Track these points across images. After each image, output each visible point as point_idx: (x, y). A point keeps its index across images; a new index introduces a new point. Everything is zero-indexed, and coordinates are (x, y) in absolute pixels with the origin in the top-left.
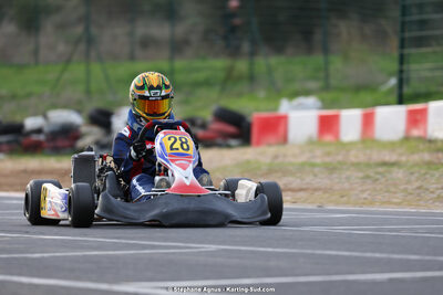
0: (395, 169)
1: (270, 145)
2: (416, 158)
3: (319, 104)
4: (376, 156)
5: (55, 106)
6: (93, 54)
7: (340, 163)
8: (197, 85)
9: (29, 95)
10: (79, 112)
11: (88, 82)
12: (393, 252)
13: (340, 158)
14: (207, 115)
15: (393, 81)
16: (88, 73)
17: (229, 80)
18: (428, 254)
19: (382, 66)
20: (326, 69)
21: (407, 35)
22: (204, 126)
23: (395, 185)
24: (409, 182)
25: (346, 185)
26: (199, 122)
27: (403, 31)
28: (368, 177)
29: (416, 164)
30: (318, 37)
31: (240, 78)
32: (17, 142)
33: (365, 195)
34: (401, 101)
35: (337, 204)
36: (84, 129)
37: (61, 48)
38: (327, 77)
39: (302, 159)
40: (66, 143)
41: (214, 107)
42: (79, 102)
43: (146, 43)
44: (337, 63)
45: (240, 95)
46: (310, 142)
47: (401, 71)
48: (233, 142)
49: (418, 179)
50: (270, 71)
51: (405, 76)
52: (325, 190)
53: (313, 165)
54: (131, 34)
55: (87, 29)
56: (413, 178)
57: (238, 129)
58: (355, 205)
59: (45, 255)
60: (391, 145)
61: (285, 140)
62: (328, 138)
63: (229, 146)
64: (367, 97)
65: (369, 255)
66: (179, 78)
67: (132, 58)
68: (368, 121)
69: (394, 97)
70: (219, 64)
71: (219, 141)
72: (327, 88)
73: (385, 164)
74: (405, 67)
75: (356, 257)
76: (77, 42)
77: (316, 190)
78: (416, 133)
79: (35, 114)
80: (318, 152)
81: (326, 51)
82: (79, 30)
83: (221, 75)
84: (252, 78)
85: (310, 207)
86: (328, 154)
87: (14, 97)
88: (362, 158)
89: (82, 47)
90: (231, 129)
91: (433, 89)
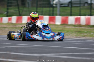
19: (4, 10)
28: (1, 30)
29: (10, 27)
34: (7, 16)
47: (7, 11)
68: (1, 20)
73: (4, 27)
78: (10, 22)
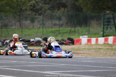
0: (101, 50)
1: (78, 45)
2: (106, 48)
3: (88, 37)
4: (98, 47)
5: (36, 37)
6: (44, 27)
8: (64, 33)
9: (32, 35)
10: (41, 38)
11: (43, 32)
12: (98, 66)
13: (91, 47)
14: (66, 39)
15: (102, 33)
16: (43, 30)
17: (70, 32)
18: (105, 66)
20: (89, 30)
21: (104, 24)
22: (65, 41)
23: (101, 53)
24: (104, 52)
25: (92, 53)
26: (64, 40)
27: (104, 23)
28: (96, 51)
29: (105, 49)
30: (88, 24)
31: (73, 32)
32: (29, 44)
33: (95, 55)
35: (89, 56)
36: (42, 41)
37: (38, 25)
38: (89, 32)
39: (84, 48)
40: (38, 44)
41: (67, 37)
42: (41, 36)
43: (55, 25)
44: (91, 29)
45: (72, 35)
46: (86, 44)
47: (103, 31)
48: (71, 44)
49: (106, 52)
51: (104, 32)
52: (87, 54)
53: (86, 49)
54: (52, 23)
55: (43, 22)
56: (105, 51)
57: (72, 42)
58: (93, 56)
59: (31, 66)
60: (101, 45)
61: (81, 44)
62: (89, 43)
63: (70, 45)
64: (97, 36)
65: (93, 66)
66: (60, 31)
67: (52, 28)
68: (97, 40)
69: (102, 36)
71: (68, 44)
72: (89, 34)
73: (100, 49)
74: (104, 30)
75: (91, 67)
76: (41, 24)
78: (106, 43)
79: (33, 39)
80: (87, 46)
81: (89, 27)
82: (42, 22)
83: (69, 31)
84: (75, 32)
85: (84, 57)
87: (29, 35)
88: (95, 47)
89: (42, 25)
90: (71, 42)
91: (110, 34)
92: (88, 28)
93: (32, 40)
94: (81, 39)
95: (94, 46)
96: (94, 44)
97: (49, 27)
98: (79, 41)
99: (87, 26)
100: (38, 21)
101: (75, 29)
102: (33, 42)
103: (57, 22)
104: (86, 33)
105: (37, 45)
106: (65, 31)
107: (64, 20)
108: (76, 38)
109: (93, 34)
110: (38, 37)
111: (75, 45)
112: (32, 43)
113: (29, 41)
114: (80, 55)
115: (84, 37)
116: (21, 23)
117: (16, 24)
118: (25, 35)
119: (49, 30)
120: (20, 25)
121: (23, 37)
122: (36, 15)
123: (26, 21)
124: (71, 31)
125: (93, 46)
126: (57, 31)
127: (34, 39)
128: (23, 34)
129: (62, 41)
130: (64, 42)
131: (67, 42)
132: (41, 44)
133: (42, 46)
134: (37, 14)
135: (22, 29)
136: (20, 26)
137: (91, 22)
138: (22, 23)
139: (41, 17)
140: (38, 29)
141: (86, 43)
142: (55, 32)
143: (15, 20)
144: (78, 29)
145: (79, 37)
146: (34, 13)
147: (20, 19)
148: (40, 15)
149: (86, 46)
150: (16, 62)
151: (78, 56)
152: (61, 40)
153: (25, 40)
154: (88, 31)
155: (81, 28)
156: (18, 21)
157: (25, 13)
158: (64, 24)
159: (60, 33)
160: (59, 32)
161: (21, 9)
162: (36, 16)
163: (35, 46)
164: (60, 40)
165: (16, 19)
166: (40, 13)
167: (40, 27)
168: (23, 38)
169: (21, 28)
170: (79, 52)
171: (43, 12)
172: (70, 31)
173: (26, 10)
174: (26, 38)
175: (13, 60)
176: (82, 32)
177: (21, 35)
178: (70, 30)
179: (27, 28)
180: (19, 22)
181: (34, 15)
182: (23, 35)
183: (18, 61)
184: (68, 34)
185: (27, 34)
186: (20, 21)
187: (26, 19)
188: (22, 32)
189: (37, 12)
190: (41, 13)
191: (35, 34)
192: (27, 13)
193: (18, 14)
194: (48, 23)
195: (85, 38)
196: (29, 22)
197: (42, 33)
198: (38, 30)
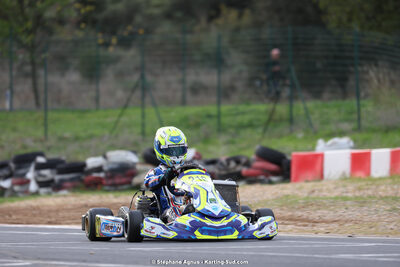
1: (307, 181)
3: (352, 144)
5: (114, 147)
6: (148, 100)
7: (370, 197)
8: (242, 127)
9: (91, 137)
10: (135, 152)
11: (143, 125)
13: (370, 192)
14: (251, 154)
16: (143, 116)
20: (359, 111)
22: (248, 164)
25: (375, 217)
26: (244, 160)
30: (352, 82)
32: (79, 179)
33: (392, 226)
35: (366, 234)
36: (139, 167)
37: (120, 94)
38: (359, 119)
39: (336, 194)
40: (123, 180)
41: (257, 147)
42: (135, 144)
43: (197, 89)
44: (368, 106)
45: (280, 136)
46: (344, 178)
48: (274, 179)
50: (307, 113)
52: (356, 222)
53: (346, 199)
54: (183, 81)
55: (142, 77)
57: (279, 167)
58: (382, 234)
61: (322, 177)
62: (360, 174)
63: (271, 183)
64: (396, 136)
66: (225, 120)
67: (184, 103)
70: (262, 108)
71: (262, 177)
72: (359, 129)
76: (133, 90)
77: (346, 221)
79: (95, 155)
80: (351, 187)
82: (136, 78)
83: (264, 118)
84: (291, 120)
85: (341, 237)
86: (360, 189)
87: (77, 139)
88: (390, 193)
89: (138, 93)
90: (273, 167)
92: (351, 103)
93: (92, 162)
94: (322, 156)
95: (383, 188)
96: (380, 179)
97: (168, 102)
98: (313, 165)
99: (345, 96)
100: (120, 75)
101: (291, 106)
102: (99, 169)
103: (209, 78)
104: (346, 126)
105: (115, 187)
106: (246, 119)
107: (238, 66)
108: (296, 150)
109: (374, 131)
110: (122, 148)
111: (296, 180)
112: (95, 175)
113: (79, 168)
114: (321, 228)
115: (334, 144)
116: (41, 81)
117: (18, 88)
118: (62, 139)
119: (173, 114)
120: (35, 91)
121: (49, 148)
122: (107, 45)
123: (63, 75)
124: (276, 117)
125: (378, 186)
126: (209, 116)
127: (105, 157)
128: (49, 133)
129: (233, 164)
130: (244, 170)
131: (257, 168)
132: (136, 180)
133: (138, 188)
134: (114, 41)
135: (46, 110)
136: (37, 98)
137: (367, 73)
138: (46, 84)
139: (131, 55)
140: (119, 112)
141: (344, 174)
142: (197, 125)
143: (11, 69)
144: (306, 109)
145: (310, 146)
146: (100, 35)
147: (33, 63)
148: (125, 43)
149: (344, 186)
150: (28, 263)
151: (313, 236)
152: (228, 160)
153: (62, 162)
154: (355, 116)
155: (319, 103)
156: (26, 75)
157: (54, 38)
158: (239, 85)
159: (221, 129)
160: (219, 123)
161: (39, 20)
162: (111, 49)
163: (108, 191)
164: (223, 159)
165: (15, 65)
166: (125, 34)
167: (129, 100)
168: (52, 155)
169: (38, 104)
170: (315, 215)
171: (141, 32)
172: (270, 120)
173: (61, 21)
174: (68, 155)
175: (15, 258)
176: (326, 122)
177: (41, 141)
178: (272, 113)
179: (69, 106)
180: (29, 81)
181: (99, 45)
182: (52, 141)
183: (39, 259)
184: (260, 130)
185: (67, 134)
186: (34, 76)
187: (62, 63)
188: (45, 125)
189: (113, 33)
190: (133, 34)
191: (107, 133)
192: (69, 38)
193: (27, 39)
194: (167, 81)
195: (340, 147)
196: (74, 77)
197: (138, 130)
198: (120, 116)
